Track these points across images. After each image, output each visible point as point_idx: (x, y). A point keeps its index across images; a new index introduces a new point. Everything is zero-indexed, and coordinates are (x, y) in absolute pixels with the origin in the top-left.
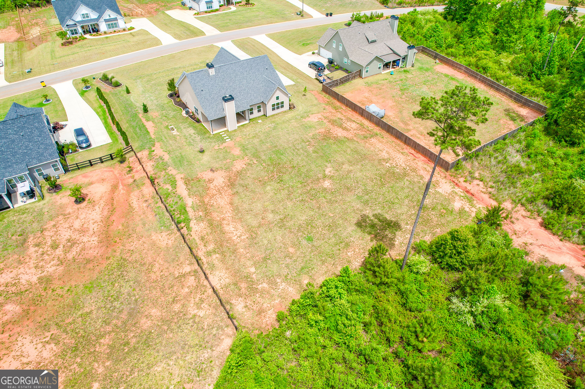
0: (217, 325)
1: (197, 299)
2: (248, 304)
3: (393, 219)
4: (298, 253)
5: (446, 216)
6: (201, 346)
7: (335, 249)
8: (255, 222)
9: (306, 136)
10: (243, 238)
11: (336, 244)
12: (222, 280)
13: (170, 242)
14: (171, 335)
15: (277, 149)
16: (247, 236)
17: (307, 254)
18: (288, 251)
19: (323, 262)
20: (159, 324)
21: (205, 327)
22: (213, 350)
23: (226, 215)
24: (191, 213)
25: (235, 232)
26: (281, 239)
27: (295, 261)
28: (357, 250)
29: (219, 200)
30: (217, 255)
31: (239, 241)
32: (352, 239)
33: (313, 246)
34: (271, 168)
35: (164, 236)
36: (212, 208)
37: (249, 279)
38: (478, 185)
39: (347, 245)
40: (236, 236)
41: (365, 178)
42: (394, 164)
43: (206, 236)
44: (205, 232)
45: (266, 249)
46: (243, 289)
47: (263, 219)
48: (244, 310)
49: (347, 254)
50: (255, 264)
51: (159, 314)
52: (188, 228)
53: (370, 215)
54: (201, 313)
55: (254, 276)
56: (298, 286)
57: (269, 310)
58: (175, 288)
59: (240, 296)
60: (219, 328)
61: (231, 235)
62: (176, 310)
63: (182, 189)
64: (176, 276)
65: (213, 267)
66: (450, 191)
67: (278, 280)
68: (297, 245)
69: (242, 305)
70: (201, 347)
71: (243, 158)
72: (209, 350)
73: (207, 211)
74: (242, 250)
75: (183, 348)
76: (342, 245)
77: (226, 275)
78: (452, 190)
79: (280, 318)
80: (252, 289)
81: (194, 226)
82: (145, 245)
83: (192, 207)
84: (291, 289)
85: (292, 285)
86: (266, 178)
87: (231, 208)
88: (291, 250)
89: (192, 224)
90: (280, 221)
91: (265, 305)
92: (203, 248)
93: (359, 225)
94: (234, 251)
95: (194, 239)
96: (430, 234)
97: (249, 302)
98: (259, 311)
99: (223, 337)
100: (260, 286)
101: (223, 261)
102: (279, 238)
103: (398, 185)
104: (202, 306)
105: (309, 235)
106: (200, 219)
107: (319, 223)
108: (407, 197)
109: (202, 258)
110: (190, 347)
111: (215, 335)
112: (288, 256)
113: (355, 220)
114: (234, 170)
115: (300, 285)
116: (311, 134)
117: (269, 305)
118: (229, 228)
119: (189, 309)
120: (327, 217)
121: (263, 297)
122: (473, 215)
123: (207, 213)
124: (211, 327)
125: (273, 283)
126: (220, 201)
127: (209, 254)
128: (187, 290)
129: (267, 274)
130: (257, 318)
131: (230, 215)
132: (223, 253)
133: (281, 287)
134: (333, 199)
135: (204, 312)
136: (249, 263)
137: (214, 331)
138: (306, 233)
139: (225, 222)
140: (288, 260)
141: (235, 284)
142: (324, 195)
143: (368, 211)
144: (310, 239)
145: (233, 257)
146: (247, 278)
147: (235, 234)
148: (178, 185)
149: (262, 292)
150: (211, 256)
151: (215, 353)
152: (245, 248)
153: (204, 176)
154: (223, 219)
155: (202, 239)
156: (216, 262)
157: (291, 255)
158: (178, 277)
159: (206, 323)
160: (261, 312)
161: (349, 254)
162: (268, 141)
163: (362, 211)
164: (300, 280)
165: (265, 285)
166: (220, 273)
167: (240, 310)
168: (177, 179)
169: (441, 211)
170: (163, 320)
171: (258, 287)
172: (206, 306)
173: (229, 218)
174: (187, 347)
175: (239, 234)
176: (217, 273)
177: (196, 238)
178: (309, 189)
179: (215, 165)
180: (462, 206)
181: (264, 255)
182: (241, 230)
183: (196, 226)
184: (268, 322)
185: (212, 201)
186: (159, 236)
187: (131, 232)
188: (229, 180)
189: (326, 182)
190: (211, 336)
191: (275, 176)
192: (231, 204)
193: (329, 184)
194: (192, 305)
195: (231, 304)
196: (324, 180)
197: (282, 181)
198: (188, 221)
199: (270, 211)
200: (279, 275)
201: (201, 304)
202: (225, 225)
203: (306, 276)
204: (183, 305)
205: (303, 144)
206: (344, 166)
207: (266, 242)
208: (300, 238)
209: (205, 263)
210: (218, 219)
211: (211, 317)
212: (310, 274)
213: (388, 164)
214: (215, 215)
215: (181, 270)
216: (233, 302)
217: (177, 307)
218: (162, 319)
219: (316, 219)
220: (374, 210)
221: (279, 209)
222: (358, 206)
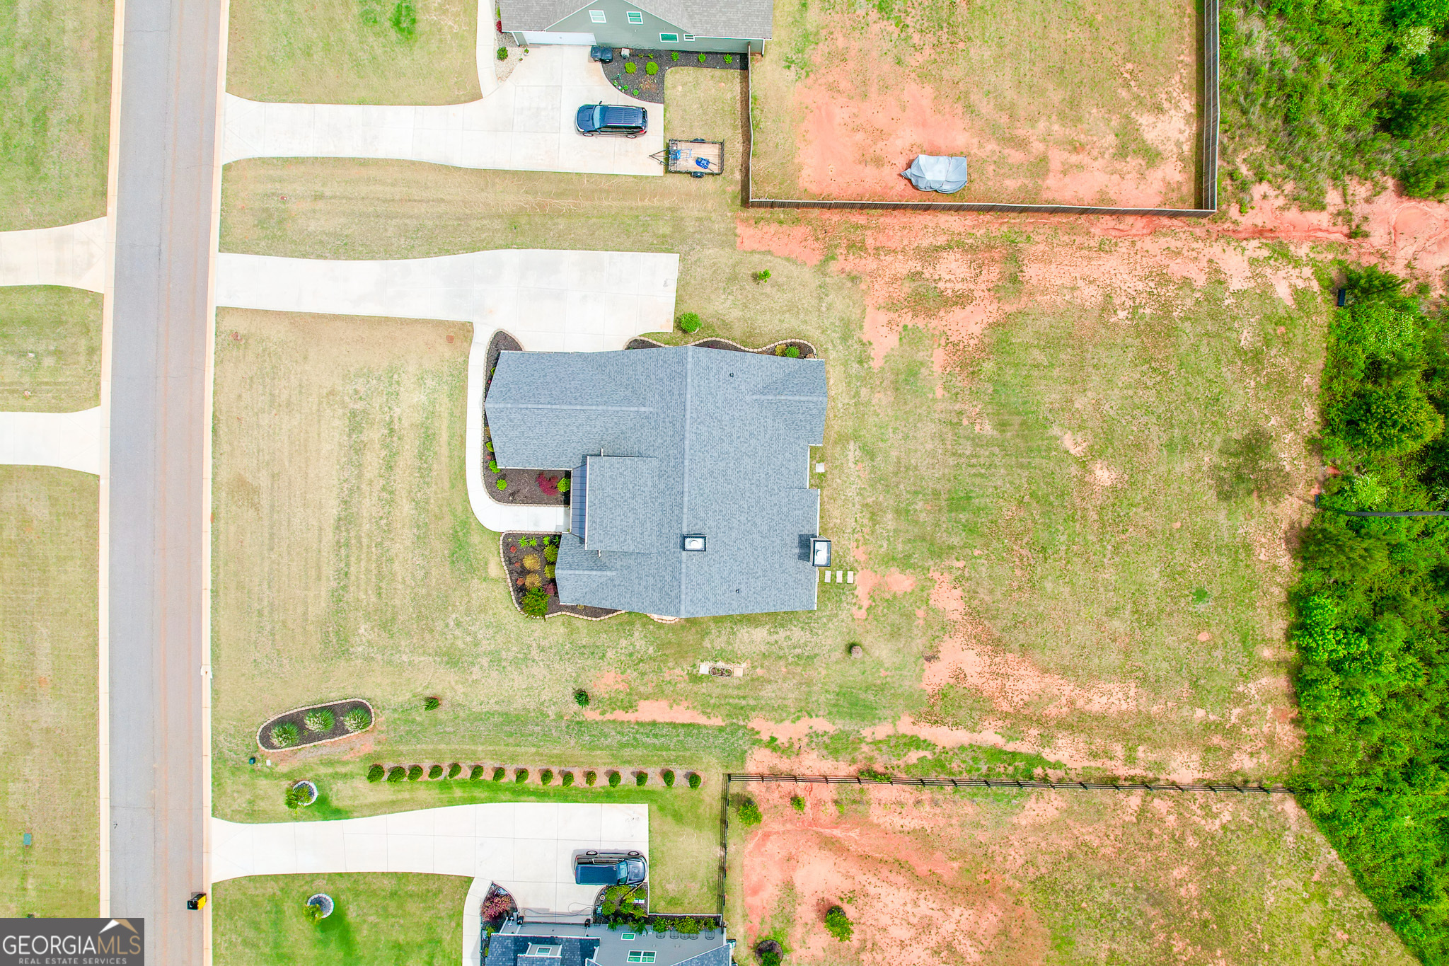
0: (1257, 807)
1: (1199, 812)
2: (1249, 750)
3: (1246, 431)
4: (1213, 629)
5: (1291, 335)
6: (1274, 840)
7: (1242, 571)
8: (1113, 656)
9: (940, 406)
10: (1132, 693)
11: (1236, 561)
12: (1191, 764)
13: (1055, 803)
14: (1233, 868)
15: (943, 496)
16: (1134, 685)
17: (1224, 618)
18: (1202, 643)
19: (1251, 605)
20: (1203, 874)
21: (1251, 822)
22: (1289, 828)
23: (1067, 693)
24: (1025, 748)
25: (1112, 699)
26: (1174, 638)
27: (1225, 644)
28: (1263, 540)
29: (1020, 685)
30: (1141, 748)
31: (1134, 703)
32: (1240, 531)
33: (1216, 599)
34: (995, 544)
35: (1034, 806)
36: (1032, 709)
37: (1213, 727)
38: (1265, 197)
39: (1248, 548)
40: (1123, 702)
41: (1131, 392)
42: (1129, 303)
43: (1093, 747)
44: (1082, 744)
45: (1178, 672)
46: (1222, 743)
47: (1114, 641)
48: (1255, 760)
49: (1261, 561)
50: (1193, 705)
51: (1185, 869)
52: (1057, 765)
53: (1216, 460)
54: (1226, 817)
55: (1212, 717)
56: (1266, 668)
57: (1275, 728)
58: (1156, 831)
59: (1230, 753)
60: (1263, 805)
61: (1114, 708)
62: (1195, 845)
63: (946, 737)
64: (1134, 820)
65: (1159, 766)
66: (1246, 264)
67: (1241, 689)
68: (1202, 623)
69: (1246, 758)
70: (1276, 839)
71: (931, 580)
72: (1286, 833)
73: (1034, 718)
74: (1155, 708)
75: (1263, 862)
76: (1242, 556)
77: (1185, 754)
78: (1246, 258)
79: (1297, 722)
80: (1231, 732)
81: (1057, 757)
82: (1030, 840)
83: (1010, 739)
84: (1264, 681)
85: (1259, 675)
86: (1018, 572)
87: (1056, 677)
88: (1203, 637)
89: (1048, 755)
90: (1136, 616)
91: (1265, 729)
92: (1113, 763)
93: (1224, 496)
94: (1150, 720)
95: (1083, 768)
96: (1306, 400)
97: (1247, 747)
98: (1267, 742)
99: (1279, 808)
100: (1233, 718)
101: (1155, 746)
102: (1170, 640)
103: (1182, 350)
104: (1214, 810)
105: (1193, 591)
106: (1047, 739)
107: (1180, 558)
108: (1218, 361)
109: (1132, 772)
110: (1267, 853)
111: (1270, 816)
112: (1211, 647)
113: (1210, 496)
114: (956, 616)
115: (1266, 663)
116: (939, 392)
117: (1268, 725)
118: (1098, 704)
119: (1207, 829)
120: (1177, 535)
121: (1251, 725)
122: (1315, 286)
123: (1040, 722)
124: (1255, 815)
125: (1240, 699)
126: (1025, 687)
127: (1130, 760)
128: (1171, 818)
129: (1221, 697)
130: (1277, 751)
131: (1071, 688)
132: (1142, 740)
133: (1253, 692)
134: (1146, 494)
135: (1226, 813)
136: (1185, 712)
137: (1264, 814)
138: (1187, 592)
139: (1080, 703)
140: (1218, 653)
141: (1208, 749)
142: (1125, 502)
143: (1206, 459)
144: (1201, 595)
145: (1160, 729)
146: (1207, 727)
147: (1117, 702)
148: (929, 738)
149: (1244, 719)
150: (1135, 758)
151: (1294, 828)
152: (1155, 701)
153: (937, 680)
154: (1072, 703)
155: (1094, 755)
156: (1153, 756)
157: (1212, 644)
158: (1139, 821)
159: (1245, 818)
160: (1271, 741)
161: (1262, 557)
162: (906, 496)
163: (1199, 468)
164: (1259, 660)
165: (1236, 711)
166: (1175, 761)
167: (1252, 766)
168: (909, 733)
169: (1278, 332)
170: (1200, 868)
171: (1233, 721)
172: (1218, 806)
173: (1077, 691)
174: (1264, 856)
175: (1120, 695)
176: (1173, 764)
177: (1086, 764)
178: (1096, 517)
179: (919, 644)
180: (1290, 286)
181: (1186, 684)
182: (1115, 687)
183: (1060, 753)
184: (1290, 739)
185: (1016, 699)
186: (1027, 813)
187: (980, 852)
188: (980, 642)
189: (1098, 473)
190: (1268, 821)
191: (1024, 552)
192: (1045, 671)
193: (1106, 474)
194: (1203, 822)
195: (1236, 772)
196: (1091, 472)
197: (1043, 549)
198: (1039, 760)
199: (1105, 619)
200: (1234, 682)
201: (1210, 810)
202: (1087, 707)
203: (1258, 646)
204: (1195, 833)
205: (961, 432)
206: (1077, 405)
207: (1165, 665)
208: (1190, 609)
209: (1144, 774)
210: (1065, 709)
211: (1240, 807)
212: (1259, 638)
213: (1122, 314)
214: (1051, 710)
215: (1128, 809)
216: (1234, 767)
217: (1192, 842)
218: (1197, 868)
219: (1170, 557)
220: (1210, 445)
221: (1109, 601)
222: (1186, 465)
